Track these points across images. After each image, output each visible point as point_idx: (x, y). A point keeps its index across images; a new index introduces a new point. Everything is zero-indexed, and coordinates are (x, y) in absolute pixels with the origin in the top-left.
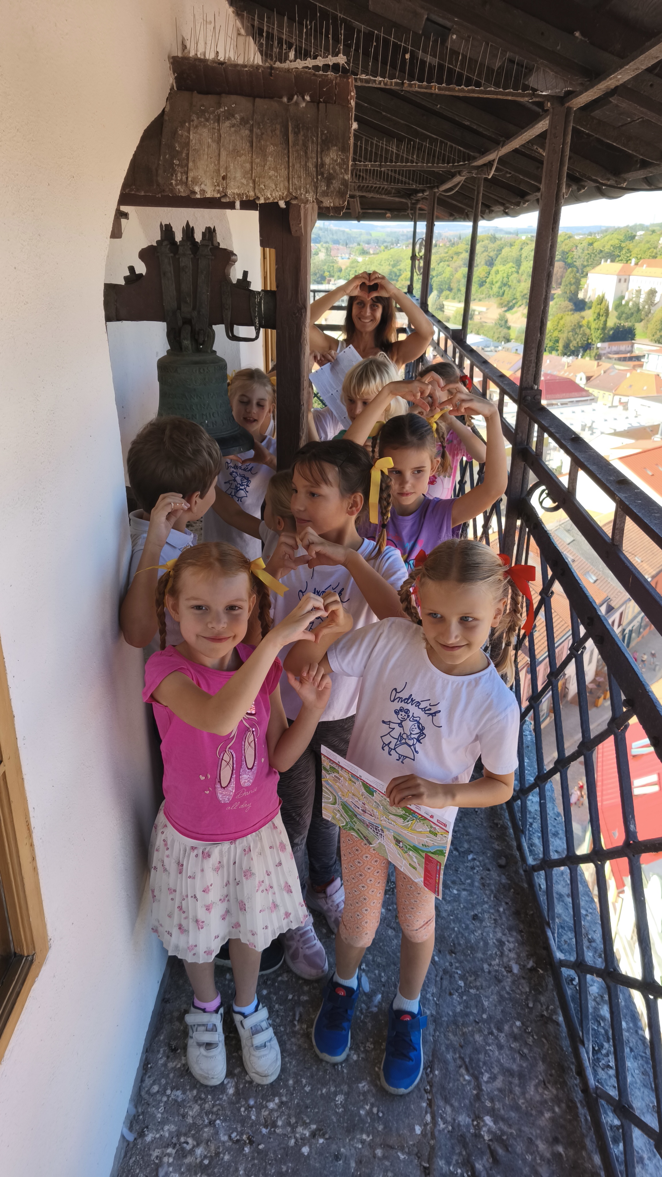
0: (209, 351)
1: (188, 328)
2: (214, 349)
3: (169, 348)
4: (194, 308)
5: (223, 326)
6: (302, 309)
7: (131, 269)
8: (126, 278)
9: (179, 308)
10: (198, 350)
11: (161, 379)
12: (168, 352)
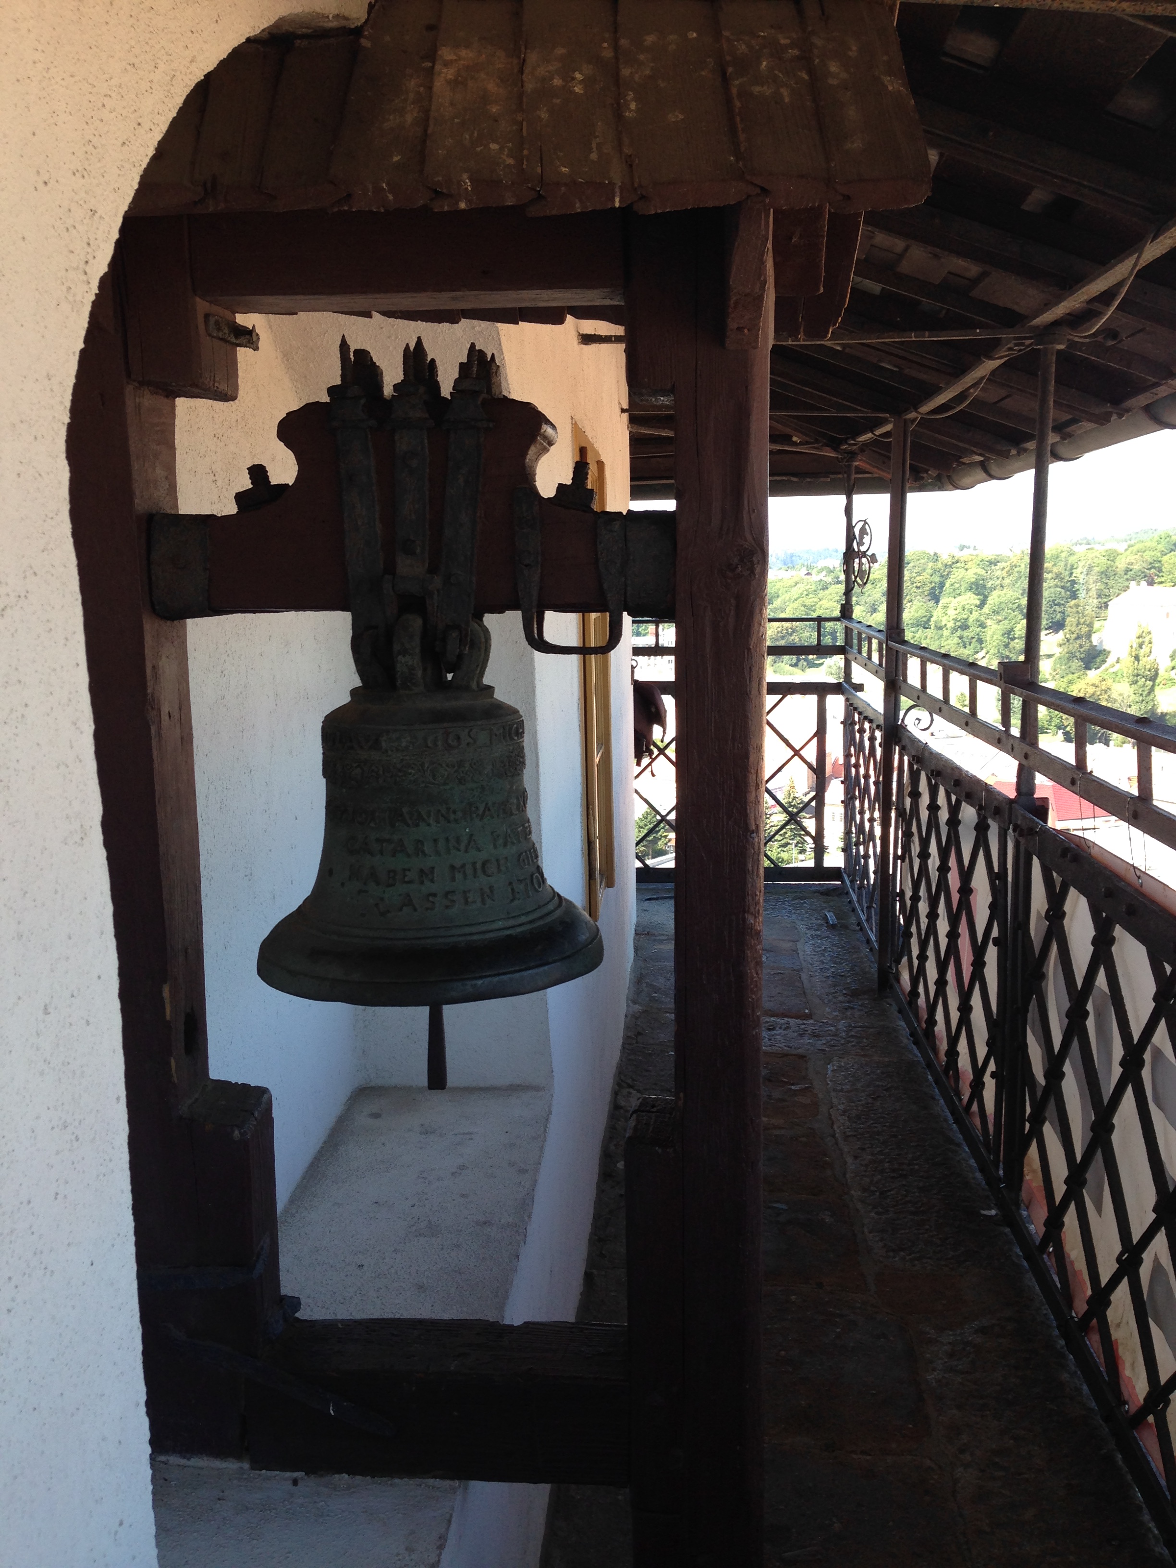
0: (474, 685)
1: (416, 623)
2: (487, 680)
3: (357, 682)
4: (433, 570)
5: (519, 613)
6: (752, 553)
7: (258, 473)
8: (240, 498)
9: (390, 569)
10: (442, 686)
11: (330, 769)
12: (354, 692)
